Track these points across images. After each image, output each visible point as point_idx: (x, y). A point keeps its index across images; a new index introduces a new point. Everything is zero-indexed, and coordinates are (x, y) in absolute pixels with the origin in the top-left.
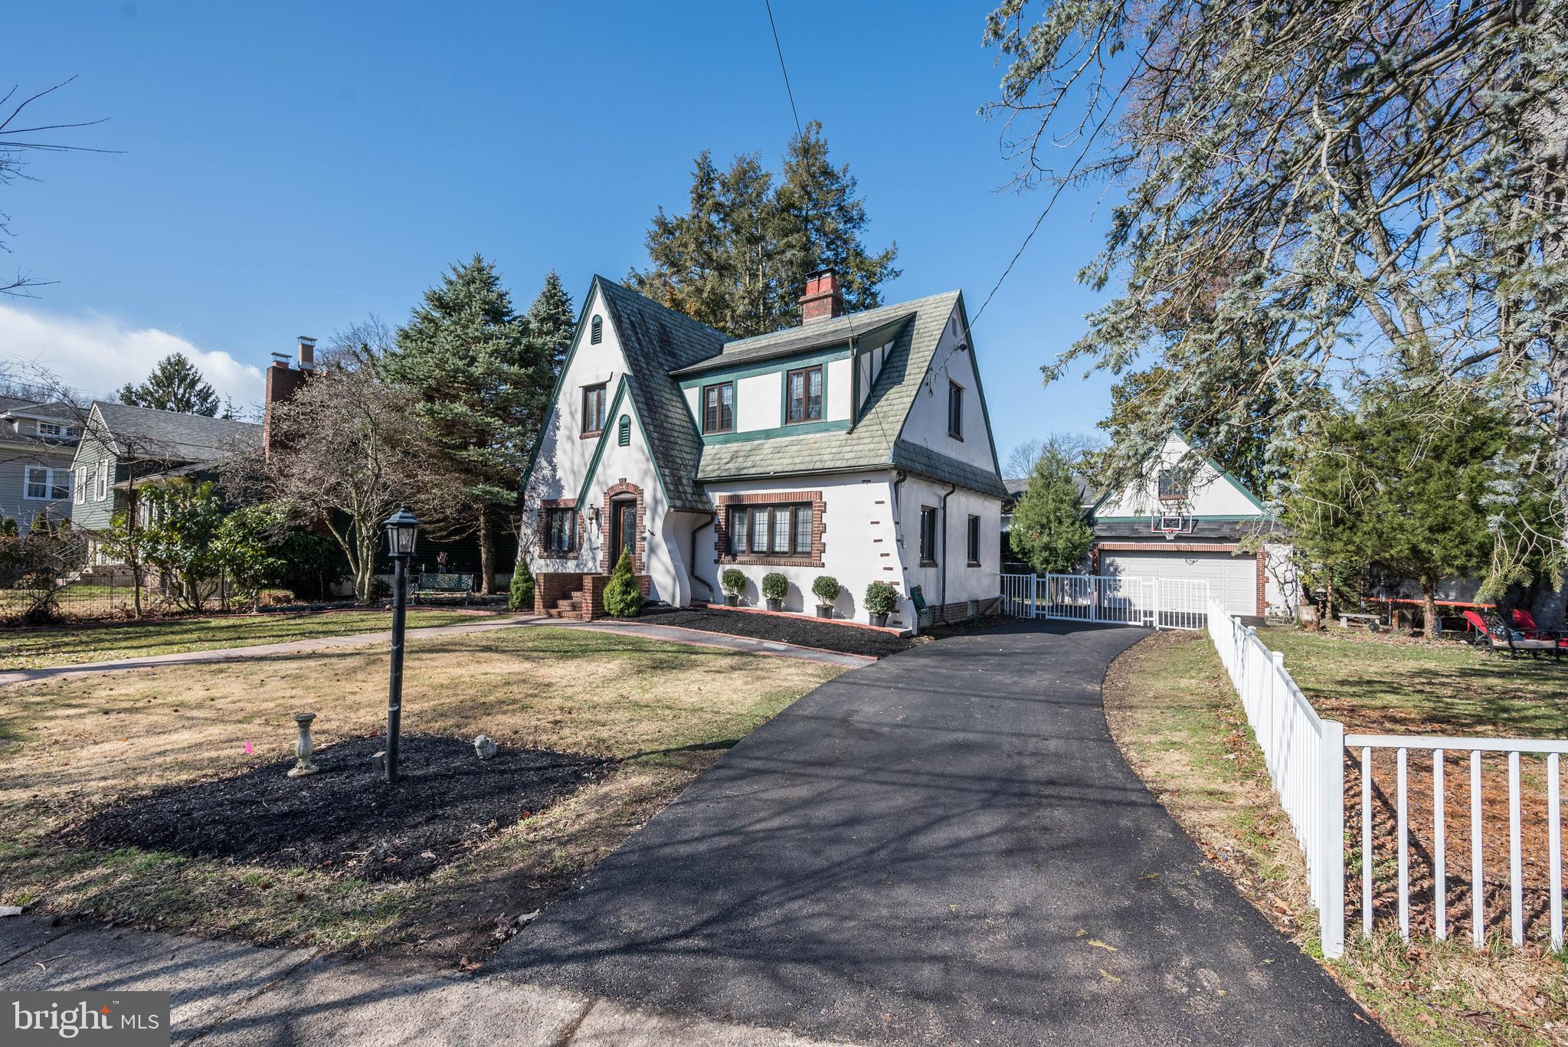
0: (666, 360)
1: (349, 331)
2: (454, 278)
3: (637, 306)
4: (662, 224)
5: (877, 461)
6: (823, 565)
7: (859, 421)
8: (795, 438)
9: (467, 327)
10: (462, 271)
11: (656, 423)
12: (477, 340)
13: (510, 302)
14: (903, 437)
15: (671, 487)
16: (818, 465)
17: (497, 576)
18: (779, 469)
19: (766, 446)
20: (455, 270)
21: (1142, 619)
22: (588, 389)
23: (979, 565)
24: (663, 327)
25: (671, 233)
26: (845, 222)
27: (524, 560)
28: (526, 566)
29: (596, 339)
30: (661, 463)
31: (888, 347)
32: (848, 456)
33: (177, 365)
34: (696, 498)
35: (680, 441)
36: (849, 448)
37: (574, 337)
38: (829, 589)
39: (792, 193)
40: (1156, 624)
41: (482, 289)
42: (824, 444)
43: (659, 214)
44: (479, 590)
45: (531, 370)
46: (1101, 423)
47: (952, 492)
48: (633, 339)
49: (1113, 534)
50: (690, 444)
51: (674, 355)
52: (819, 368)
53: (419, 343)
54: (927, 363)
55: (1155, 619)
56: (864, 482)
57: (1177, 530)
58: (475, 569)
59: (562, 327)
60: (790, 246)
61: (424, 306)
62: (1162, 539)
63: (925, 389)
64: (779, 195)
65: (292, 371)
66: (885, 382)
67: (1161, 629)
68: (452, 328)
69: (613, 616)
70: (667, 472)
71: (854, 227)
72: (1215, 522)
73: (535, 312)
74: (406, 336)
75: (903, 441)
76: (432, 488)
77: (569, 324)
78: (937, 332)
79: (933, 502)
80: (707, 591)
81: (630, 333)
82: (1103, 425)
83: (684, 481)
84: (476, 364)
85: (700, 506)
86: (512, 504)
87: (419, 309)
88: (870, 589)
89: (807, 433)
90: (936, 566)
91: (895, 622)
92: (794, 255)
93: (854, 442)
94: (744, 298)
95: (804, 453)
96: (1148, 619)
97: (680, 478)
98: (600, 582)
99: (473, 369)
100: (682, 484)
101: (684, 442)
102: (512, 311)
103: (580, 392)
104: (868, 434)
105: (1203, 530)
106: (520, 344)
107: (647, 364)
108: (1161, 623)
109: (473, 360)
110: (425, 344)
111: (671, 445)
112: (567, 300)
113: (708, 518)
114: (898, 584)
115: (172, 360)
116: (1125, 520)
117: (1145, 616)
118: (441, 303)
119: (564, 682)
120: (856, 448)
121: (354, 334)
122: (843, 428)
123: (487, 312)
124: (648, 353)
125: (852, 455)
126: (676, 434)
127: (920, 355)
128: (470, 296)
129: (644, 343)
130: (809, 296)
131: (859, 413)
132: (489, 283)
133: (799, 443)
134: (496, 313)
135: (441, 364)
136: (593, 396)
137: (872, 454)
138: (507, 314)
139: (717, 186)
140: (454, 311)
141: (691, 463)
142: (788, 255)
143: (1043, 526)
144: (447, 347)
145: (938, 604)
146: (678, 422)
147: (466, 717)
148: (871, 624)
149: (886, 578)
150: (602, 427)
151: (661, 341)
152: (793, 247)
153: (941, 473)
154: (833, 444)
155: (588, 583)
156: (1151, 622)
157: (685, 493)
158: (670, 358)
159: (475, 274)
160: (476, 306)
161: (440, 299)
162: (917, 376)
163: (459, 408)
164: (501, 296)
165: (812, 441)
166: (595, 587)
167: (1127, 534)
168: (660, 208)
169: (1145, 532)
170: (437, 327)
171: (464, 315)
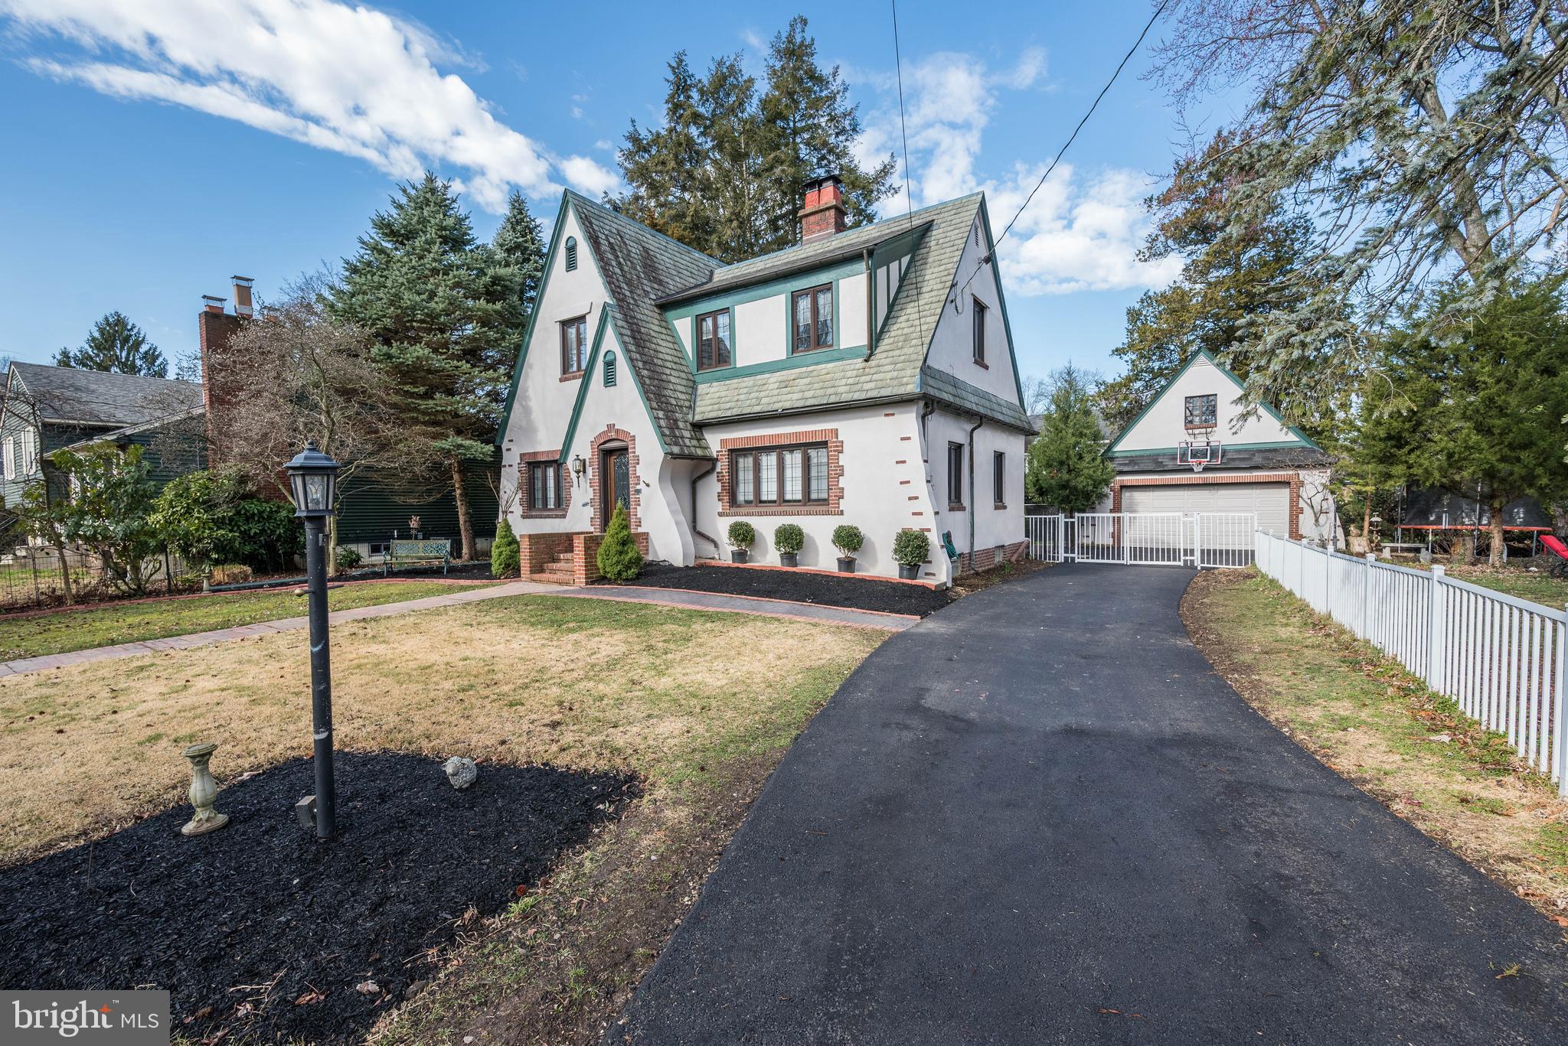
0: (652, 288)
1: (301, 281)
2: (404, 200)
3: (616, 226)
4: (635, 139)
5: (902, 390)
6: (842, 513)
7: (876, 347)
8: (804, 369)
9: (421, 258)
10: (413, 192)
11: (645, 358)
12: (435, 272)
13: (471, 228)
14: (929, 362)
15: (667, 432)
16: (833, 399)
17: (478, 540)
18: (788, 405)
19: (771, 380)
20: (404, 191)
21: (1182, 558)
22: (565, 324)
23: (1005, 507)
24: (646, 250)
25: (646, 150)
26: (837, 135)
27: (505, 520)
28: (508, 527)
29: (571, 265)
30: (654, 405)
31: (905, 260)
32: (867, 386)
33: (116, 325)
34: (694, 442)
35: (673, 379)
36: (868, 378)
37: (545, 269)
38: (850, 539)
39: (779, 100)
40: (1198, 564)
41: (438, 212)
42: (838, 375)
43: (631, 129)
44: (460, 556)
45: (498, 306)
46: (1117, 350)
47: (979, 426)
48: (614, 263)
49: (1136, 468)
50: (684, 382)
51: (660, 283)
52: (828, 287)
53: (369, 276)
54: (952, 277)
55: (1197, 559)
56: (886, 415)
57: (1205, 461)
58: (453, 533)
59: (532, 258)
60: (778, 161)
61: (373, 235)
62: (1191, 470)
63: (950, 308)
64: (764, 103)
65: (228, 317)
66: (903, 301)
67: (1203, 569)
68: (405, 259)
69: (610, 579)
70: (661, 414)
71: (847, 140)
72: (1246, 451)
73: (501, 241)
74: (354, 270)
75: (929, 367)
76: (396, 443)
77: (538, 253)
78: (960, 241)
79: (960, 438)
80: (711, 547)
81: (610, 256)
82: (1119, 352)
83: (681, 425)
84: (436, 299)
85: (700, 452)
86: (490, 459)
87: (366, 238)
88: (899, 538)
89: (817, 364)
90: (963, 509)
91: (927, 574)
92: (783, 171)
93: (873, 371)
94: (731, 221)
95: (816, 386)
96: (1188, 558)
97: (676, 421)
98: (592, 542)
99: (433, 305)
100: (678, 428)
101: (677, 381)
102: (473, 239)
103: (557, 327)
104: (888, 361)
105: (1233, 460)
106: (485, 275)
107: (631, 292)
108: (1203, 561)
109: (432, 295)
110: (376, 278)
111: (664, 384)
112: (536, 227)
113: (708, 466)
114: (929, 530)
115: (111, 320)
116: (1148, 453)
117: (1186, 554)
118: (392, 231)
119: (561, 667)
120: (875, 377)
121: (307, 283)
122: (858, 357)
123: (445, 240)
124: (630, 280)
125: (872, 385)
126: (668, 371)
127: (942, 268)
128: (423, 221)
129: (626, 268)
130: (808, 209)
131: (875, 337)
132: (444, 205)
133: (809, 375)
134: (455, 239)
135: (395, 300)
136: (572, 332)
137: (895, 382)
138: (469, 242)
139: (695, 95)
140: (408, 240)
141: (687, 404)
142: (778, 171)
143: (1062, 463)
144: (401, 280)
145: (966, 551)
146: (669, 358)
147: (438, 723)
148: (901, 576)
149: (915, 525)
150: (584, 366)
151: (645, 266)
152: (782, 163)
153: (968, 405)
154: (849, 374)
155: (579, 544)
156: (1192, 561)
157: (682, 437)
158: (656, 286)
159: (429, 195)
160: (431, 233)
161: (389, 225)
162: (941, 292)
163: (419, 351)
164: (460, 221)
165: (824, 371)
166: (587, 548)
167: (1151, 468)
168: (633, 121)
169: (1170, 465)
170: (390, 259)
171: (419, 242)
